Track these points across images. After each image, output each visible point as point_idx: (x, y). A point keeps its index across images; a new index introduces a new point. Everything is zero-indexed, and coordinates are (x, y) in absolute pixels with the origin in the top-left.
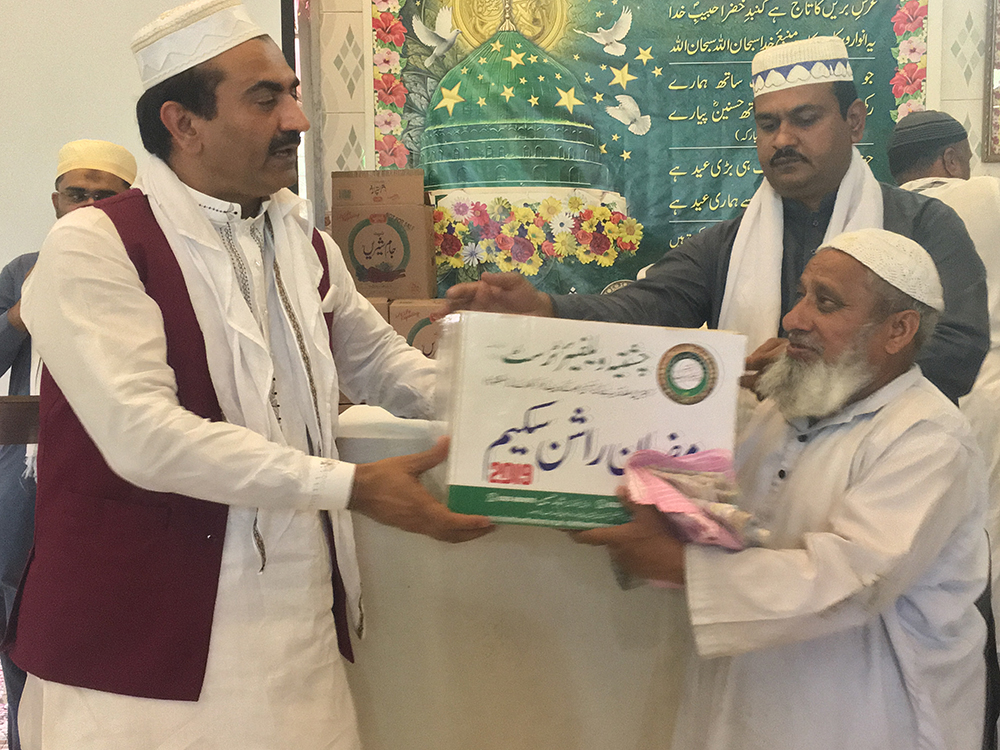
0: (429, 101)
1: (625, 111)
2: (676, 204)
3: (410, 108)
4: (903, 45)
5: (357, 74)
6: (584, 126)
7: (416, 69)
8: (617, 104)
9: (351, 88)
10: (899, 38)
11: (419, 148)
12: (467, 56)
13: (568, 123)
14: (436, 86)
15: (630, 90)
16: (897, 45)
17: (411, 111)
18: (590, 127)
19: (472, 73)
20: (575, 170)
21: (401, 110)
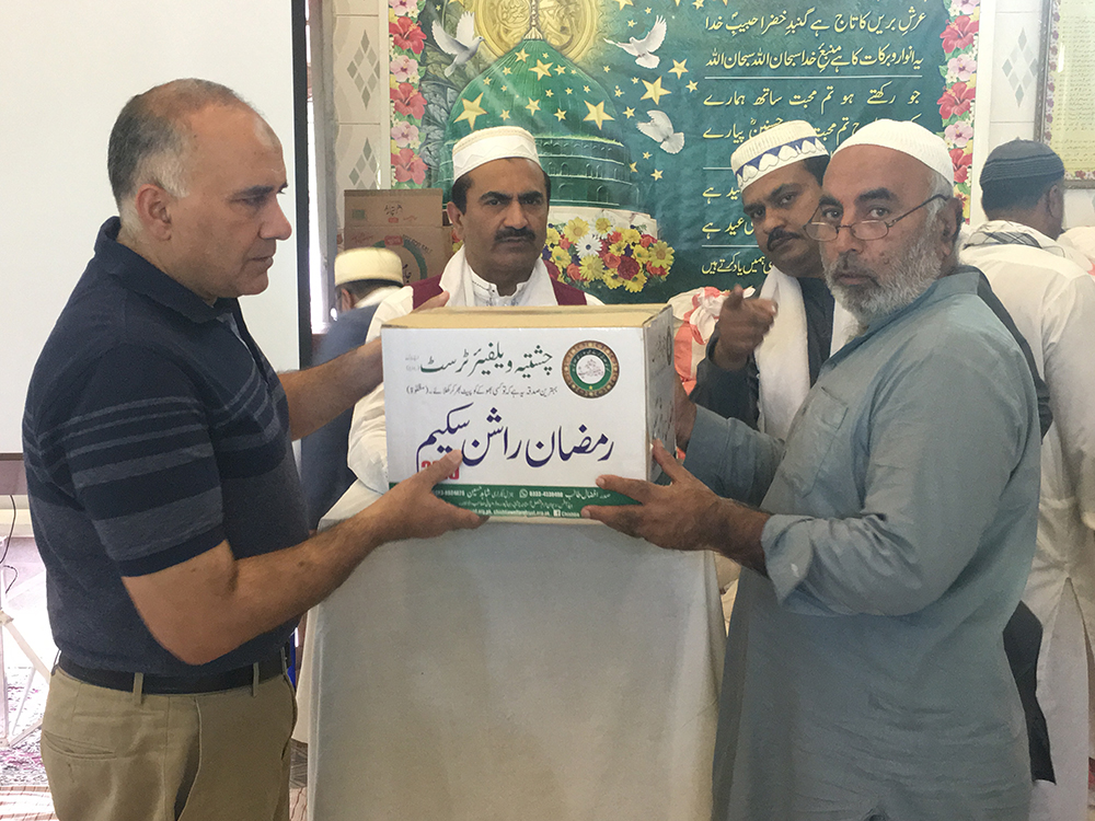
0: (449, 113)
1: (657, 126)
2: (710, 227)
3: (429, 120)
4: (952, 63)
5: (373, 83)
6: (613, 142)
7: (436, 78)
8: (649, 119)
9: (366, 97)
10: (947, 56)
11: (438, 164)
12: (489, 66)
13: (597, 139)
14: (456, 98)
15: (663, 105)
16: (946, 63)
17: (429, 124)
18: (620, 144)
19: (495, 85)
20: (603, 191)
21: (419, 122)
